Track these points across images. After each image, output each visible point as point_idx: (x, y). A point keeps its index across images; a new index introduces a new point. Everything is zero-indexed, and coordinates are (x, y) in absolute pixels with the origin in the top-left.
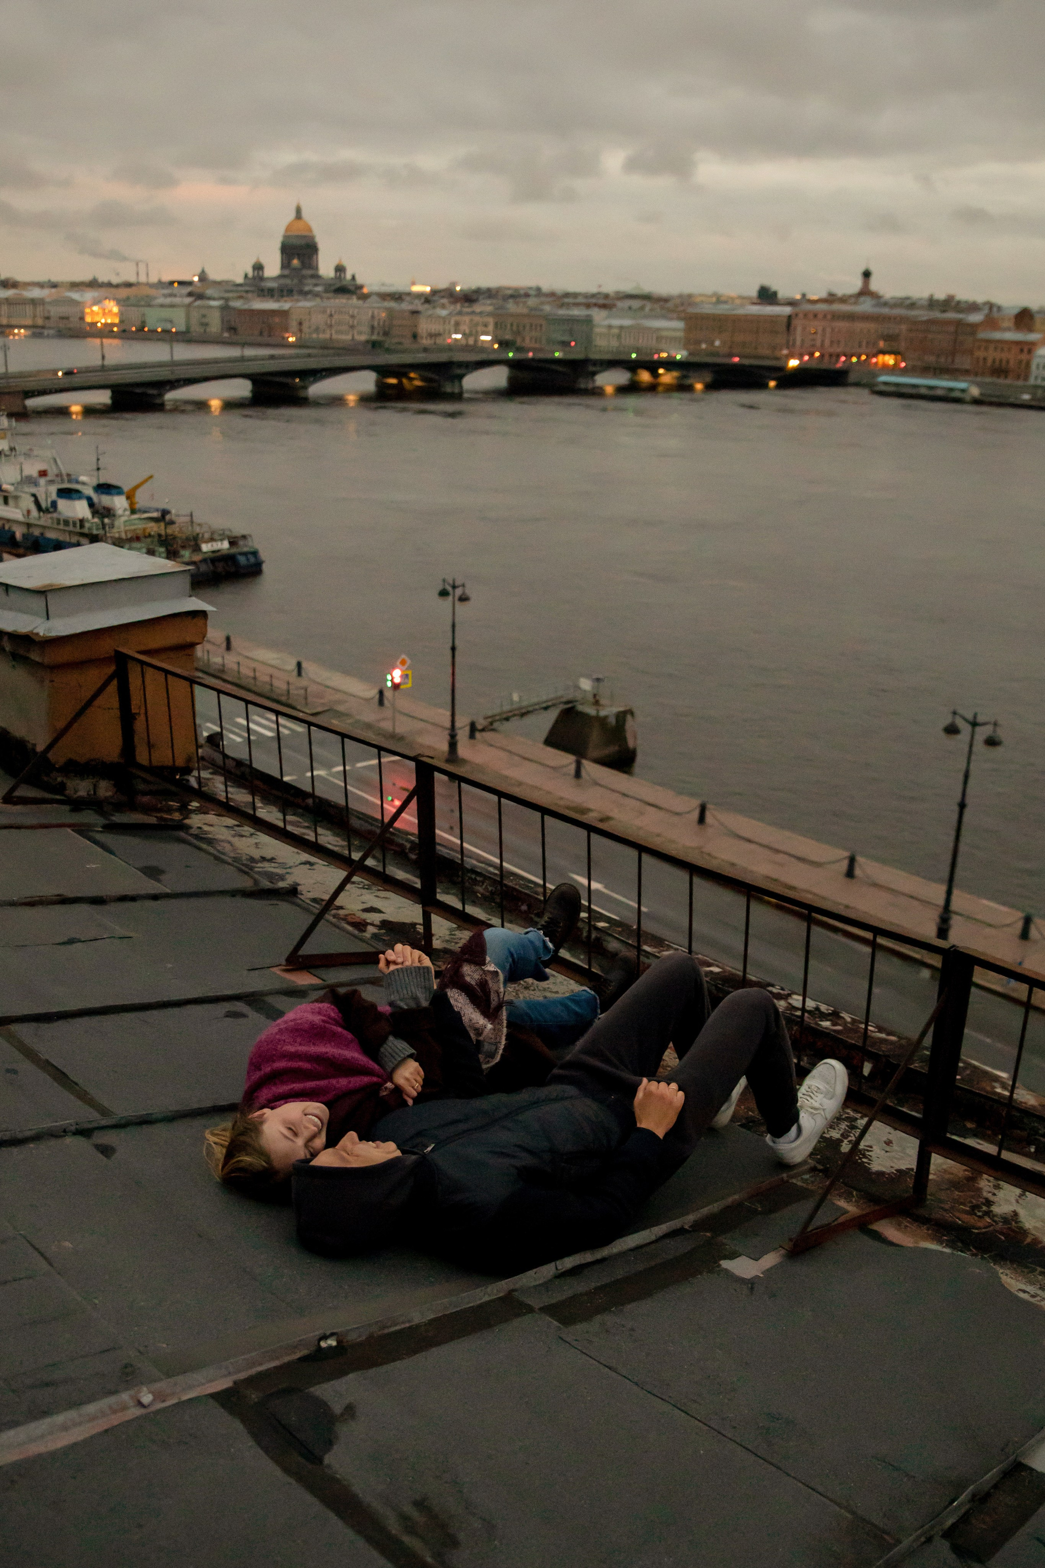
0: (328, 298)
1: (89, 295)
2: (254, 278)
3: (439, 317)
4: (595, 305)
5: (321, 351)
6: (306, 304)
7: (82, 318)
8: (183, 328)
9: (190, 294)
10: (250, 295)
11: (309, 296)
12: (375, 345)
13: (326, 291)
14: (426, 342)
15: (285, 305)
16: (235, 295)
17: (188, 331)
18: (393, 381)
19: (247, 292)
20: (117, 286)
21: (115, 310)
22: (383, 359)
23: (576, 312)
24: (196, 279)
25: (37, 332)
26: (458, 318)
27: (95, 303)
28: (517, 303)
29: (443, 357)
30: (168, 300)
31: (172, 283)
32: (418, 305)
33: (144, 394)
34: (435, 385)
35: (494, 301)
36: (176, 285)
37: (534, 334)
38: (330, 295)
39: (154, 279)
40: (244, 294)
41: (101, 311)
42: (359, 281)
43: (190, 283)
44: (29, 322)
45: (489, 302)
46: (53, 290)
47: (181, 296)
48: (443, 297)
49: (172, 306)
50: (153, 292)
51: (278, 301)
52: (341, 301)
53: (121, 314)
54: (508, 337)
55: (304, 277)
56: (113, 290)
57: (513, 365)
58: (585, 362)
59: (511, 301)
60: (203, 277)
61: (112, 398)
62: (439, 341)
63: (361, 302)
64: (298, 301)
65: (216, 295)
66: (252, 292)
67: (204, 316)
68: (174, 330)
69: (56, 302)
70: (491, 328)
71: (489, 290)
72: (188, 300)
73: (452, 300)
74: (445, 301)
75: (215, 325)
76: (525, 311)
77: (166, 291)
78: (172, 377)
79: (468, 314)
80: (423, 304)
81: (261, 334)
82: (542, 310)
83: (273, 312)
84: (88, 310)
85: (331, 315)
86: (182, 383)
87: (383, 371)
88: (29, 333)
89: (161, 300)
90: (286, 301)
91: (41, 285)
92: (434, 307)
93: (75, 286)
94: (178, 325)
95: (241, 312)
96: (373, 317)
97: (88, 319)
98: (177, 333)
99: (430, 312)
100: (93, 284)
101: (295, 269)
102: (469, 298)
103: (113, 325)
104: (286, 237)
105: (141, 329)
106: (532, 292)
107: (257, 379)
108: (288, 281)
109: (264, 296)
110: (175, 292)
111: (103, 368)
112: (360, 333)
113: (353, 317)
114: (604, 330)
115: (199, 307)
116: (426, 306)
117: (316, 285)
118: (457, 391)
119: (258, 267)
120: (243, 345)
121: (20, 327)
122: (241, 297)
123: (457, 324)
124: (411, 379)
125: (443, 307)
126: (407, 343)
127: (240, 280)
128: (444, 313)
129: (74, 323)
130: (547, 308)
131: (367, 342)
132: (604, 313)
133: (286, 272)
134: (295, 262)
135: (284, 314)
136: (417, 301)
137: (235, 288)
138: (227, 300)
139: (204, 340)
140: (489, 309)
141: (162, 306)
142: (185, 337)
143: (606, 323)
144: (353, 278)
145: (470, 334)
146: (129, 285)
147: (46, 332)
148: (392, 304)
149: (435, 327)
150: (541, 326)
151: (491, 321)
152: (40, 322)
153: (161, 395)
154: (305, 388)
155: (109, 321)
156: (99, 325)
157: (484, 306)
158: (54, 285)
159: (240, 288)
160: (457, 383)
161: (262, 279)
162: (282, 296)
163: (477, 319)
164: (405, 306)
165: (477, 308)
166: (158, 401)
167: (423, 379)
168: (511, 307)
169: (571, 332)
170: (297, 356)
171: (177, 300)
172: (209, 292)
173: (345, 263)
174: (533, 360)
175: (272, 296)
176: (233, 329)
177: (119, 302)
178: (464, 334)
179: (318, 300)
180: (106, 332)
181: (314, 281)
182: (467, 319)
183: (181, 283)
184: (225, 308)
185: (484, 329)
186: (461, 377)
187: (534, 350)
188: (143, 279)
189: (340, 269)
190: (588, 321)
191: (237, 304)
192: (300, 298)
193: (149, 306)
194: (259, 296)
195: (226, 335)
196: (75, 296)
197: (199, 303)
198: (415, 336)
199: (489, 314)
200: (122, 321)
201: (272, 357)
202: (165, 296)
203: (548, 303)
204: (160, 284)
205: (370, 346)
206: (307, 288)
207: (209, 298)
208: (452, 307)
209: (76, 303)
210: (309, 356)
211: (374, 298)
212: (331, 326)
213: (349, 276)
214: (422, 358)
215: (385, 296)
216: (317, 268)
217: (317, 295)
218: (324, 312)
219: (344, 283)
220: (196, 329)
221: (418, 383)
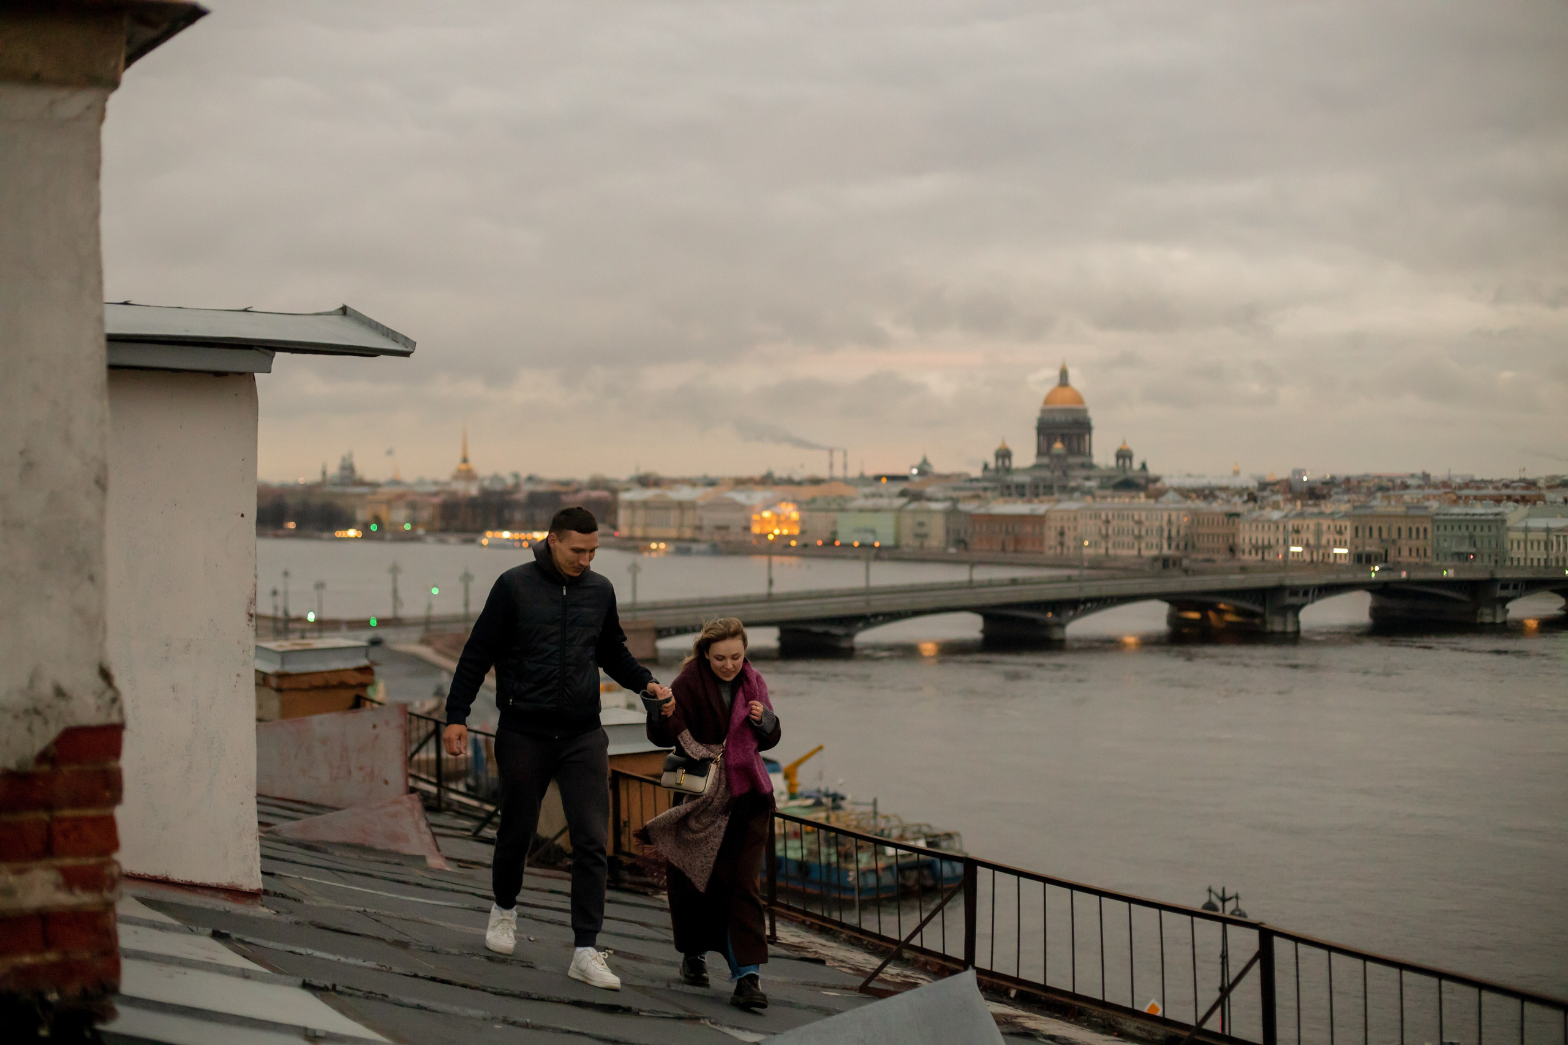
0: (1104, 497)
1: (759, 496)
2: (997, 470)
3: (1269, 521)
4: (1509, 498)
5: (1093, 572)
6: (1070, 505)
7: (747, 528)
8: (890, 542)
9: (903, 494)
10: (989, 494)
11: (1077, 495)
12: (1166, 563)
13: (1102, 487)
14: (1249, 558)
15: (1040, 507)
16: (969, 493)
17: (897, 546)
18: (1194, 615)
19: (985, 489)
20: (799, 483)
21: (795, 515)
22: (1176, 583)
23: (1479, 509)
24: (915, 471)
25: (683, 547)
26: (1297, 522)
27: (767, 507)
28: (1388, 498)
29: (1269, 580)
30: (870, 503)
31: (878, 478)
32: (1238, 505)
33: (827, 634)
34: (1257, 621)
35: (1354, 497)
36: (884, 480)
37: (1414, 543)
38: (1108, 492)
39: (853, 472)
40: (981, 493)
41: (774, 519)
42: (1153, 470)
43: (904, 478)
44: (673, 533)
45: (1346, 497)
46: (710, 490)
47: (890, 496)
48: (1274, 492)
49: (877, 510)
50: (848, 491)
51: (1030, 501)
52: (1123, 500)
53: (802, 521)
54: (1372, 547)
55: (1070, 467)
56: (793, 489)
57: (1379, 589)
58: (1490, 583)
59: (1379, 495)
60: (923, 471)
61: (781, 639)
62: (1269, 556)
63: (1152, 501)
64: (1059, 501)
65: (940, 495)
66: (994, 489)
67: (921, 524)
68: (877, 544)
69: (713, 506)
70: (1348, 535)
71: (1348, 480)
72: (900, 502)
73: (1289, 496)
74: (1279, 498)
75: (937, 536)
76: (1401, 510)
77: (868, 490)
78: (868, 611)
79: (1313, 515)
80: (1245, 502)
81: (1003, 550)
82: (1426, 508)
83: (1022, 518)
84: (755, 517)
85: (1107, 522)
86: (881, 618)
87: (1178, 601)
88: (672, 548)
89: (861, 503)
90: (1041, 502)
91: (692, 483)
92: (1262, 508)
93: (741, 483)
94: (884, 536)
95: (974, 518)
96: (1170, 522)
97: (756, 529)
98: (879, 548)
99: (1255, 514)
100: (767, 480)
101: (1058, 456)
102: (1315, 493)
103: (790, 537)
104: (1044, 411)
105: (830, 543)
106: (1410, 482)
107: (993, 615)
108: (1046, 474)
109: (1010, 495)
110: (882, 490)
111: (770, 598)
112: (1149, 546)
113: (1139, 523)
114: (1520, 536)
115: (914, 512)
116: (1251, 505)
117: (1088, 478)
118: (1290, 628)
119: (1004, 454)
120: (973, 564)
121: (658, 540)
122: (977, 497)
123: (1297, 531)
124: (1220, 612)
125: (1276, 506)
126: (1221, 558)
127: (976, 472)
128: (1276, 515)
129: (736, 535)
130: (1434, 505)
131: (1155, 559)
132: (1523, 510)
133: (1045, 460)
134: (1058, 446)
135: (1039, 520)
136: (1236, 499)
137: (968, 485)
138: (955, 501)
139: (922, 558)
140: (1344, 508)
141: (861, 510)
142: (891, 554)
143: (1522, 525)
144: (1144, 466)
145: (1318, 546)
146: (816, 481)
147: (695, 547)
148: (1200, 504)
149: (1262, 536)
150: (1425, 530)
151: (1348, 524)
152: (688, 533)
153: (850, 636)
154: (1062, 626)
155: (785, 532)
156: (771, 537)
157: (1338, 504)
158: (711, 483)
159: (975, 484)
160: (1290, 616)
161: (1008, 470)
162: (1037, 495)
163: (1325, 524)
164: (1218, 506)
165: (1327, 507)
166: (844, 644)
167: (1239, 612)
168: (1379, 504)
169: (1472, 539)
170: (1051, 581)
171: (883, 502)
172: (930, 490)
173: (1131, 446)
174: (1407, 581)
175: (1022, 495)
176: (961, 543)
177: (800, 505)
178: (1307, 546)
179: (1089, 499)
180: (781, 547)
181: (1084, 473)
182: (1312, 523)
183: (892, 478)
184: (952, 513)
185: (1338, 537)
186: (1297, 609)
187: (1409, 567)
188: (838, 472)
189: (1124, 455)
190: (1499, 521)
191: (970, 507)
192: (1064, 496)
193: (843, 510)
194: (1002, 495)
195: (952, 550)
196: (740, 497)
197: (914, 506)
198: (1232, 550)
199: (1346, 516)
200: (803, 532)
201: (1014, 582)
202: (866, 496)
203: (1434, 497)
204: (863, 480)
205: (1159, 564)
206: (1073, 484)
207: (929, 499)
208: (1289, 506)
209: (741, 507)
210: (1069, 579)
211: (1171, 496)
212: (1106, 537)
213: (1136, 465)
214: (1235, 581)
215: (1185, 493)
216: (1090, 455)
217: (1089, 492)
218: (1097, 516)
219: (1130, 474)
220: (909, 541)
221: (1230, 618)
